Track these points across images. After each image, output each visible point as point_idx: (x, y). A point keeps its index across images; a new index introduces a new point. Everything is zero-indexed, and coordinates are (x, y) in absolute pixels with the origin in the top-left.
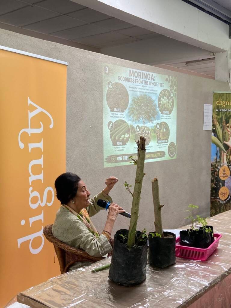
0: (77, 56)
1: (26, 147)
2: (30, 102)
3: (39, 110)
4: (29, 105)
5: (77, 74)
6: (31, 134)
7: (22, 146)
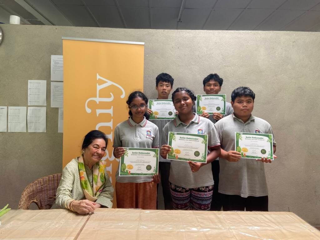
0: (171, 36)
1: (94, 112)
2: (98, 77)
3: (110, 83)
4: (98, 79)
5: (171, 52)
6: (99, 102)
7: (89, 111)
